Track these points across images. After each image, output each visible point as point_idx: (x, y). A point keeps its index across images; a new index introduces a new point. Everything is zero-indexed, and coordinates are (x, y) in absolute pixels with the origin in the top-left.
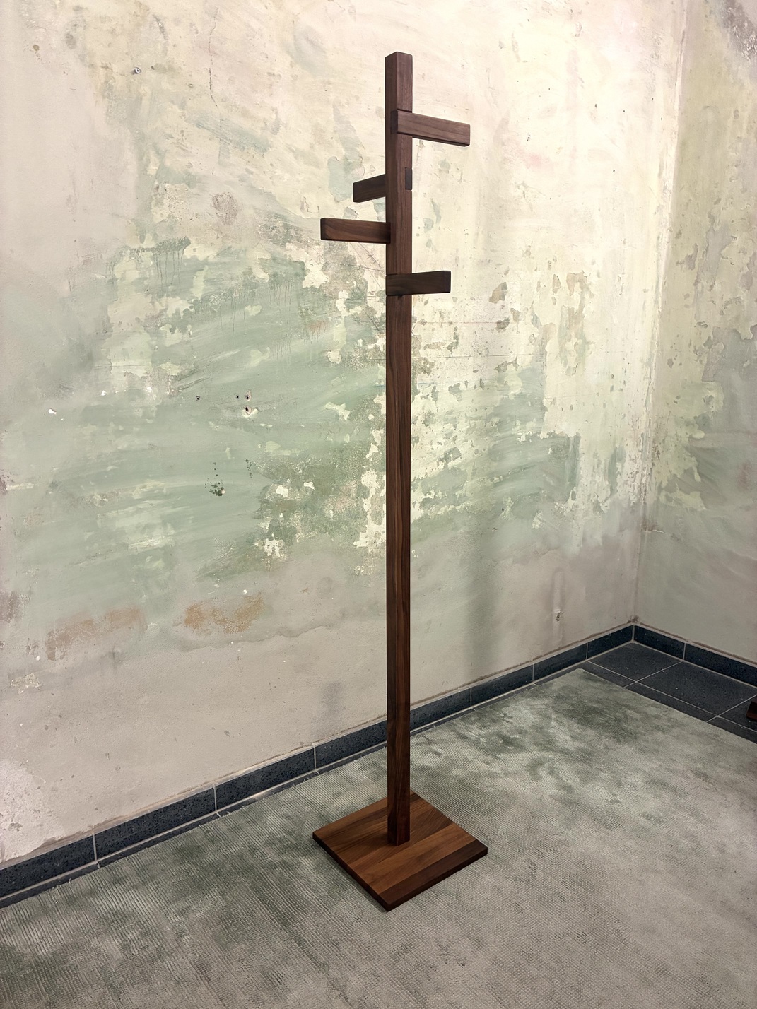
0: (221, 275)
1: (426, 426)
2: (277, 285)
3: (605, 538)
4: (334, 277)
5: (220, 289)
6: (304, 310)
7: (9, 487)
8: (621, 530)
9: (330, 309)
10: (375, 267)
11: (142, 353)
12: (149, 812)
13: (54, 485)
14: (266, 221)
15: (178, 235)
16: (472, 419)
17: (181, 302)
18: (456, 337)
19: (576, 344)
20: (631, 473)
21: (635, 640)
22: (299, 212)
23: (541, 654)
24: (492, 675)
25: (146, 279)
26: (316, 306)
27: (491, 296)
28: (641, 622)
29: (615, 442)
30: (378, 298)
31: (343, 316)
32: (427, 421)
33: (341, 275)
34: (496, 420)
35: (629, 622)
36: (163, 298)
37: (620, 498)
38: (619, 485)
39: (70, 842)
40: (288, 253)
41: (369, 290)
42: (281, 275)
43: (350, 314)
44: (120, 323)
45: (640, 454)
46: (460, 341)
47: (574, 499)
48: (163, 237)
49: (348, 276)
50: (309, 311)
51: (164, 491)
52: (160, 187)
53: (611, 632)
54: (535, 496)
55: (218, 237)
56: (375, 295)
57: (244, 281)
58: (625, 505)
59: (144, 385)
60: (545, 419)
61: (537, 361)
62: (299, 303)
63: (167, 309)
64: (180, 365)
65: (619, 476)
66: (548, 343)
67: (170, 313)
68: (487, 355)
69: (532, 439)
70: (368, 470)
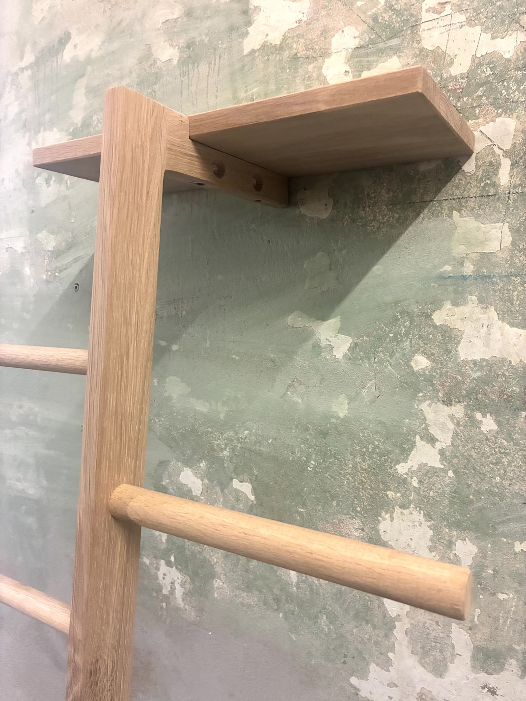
2: (194, 63)
36: (39, 135)
42: (202, 41)
62: (235, 92)
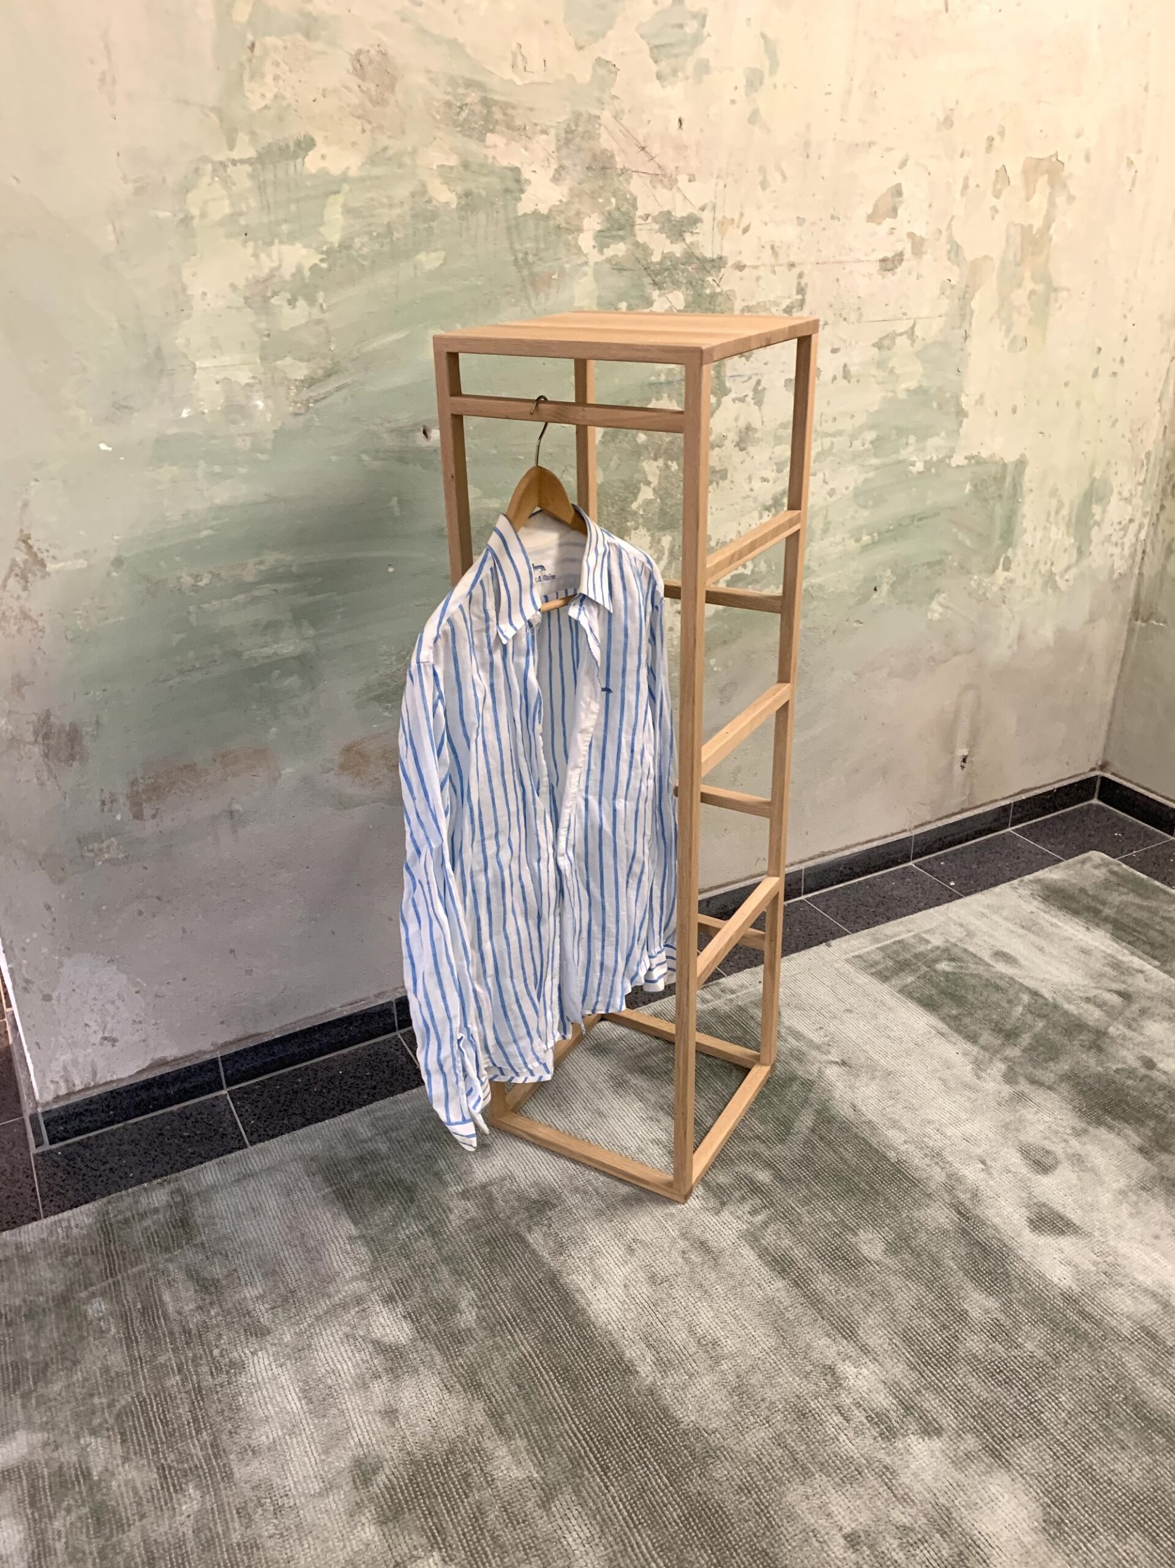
0: (372, 199)
1: (742, 450)
3: (1060, 633)
4: (575, 194)
5: (370, 225)
6: (520, 256)
7: (51, 567)
8: (1091, 620)
9: (569, 250)
10: (651, 168)
11: (243, 344)
12: (298, 1029)
13: (118, 562)
14: (448, 94)
15: (294, 131)
16: (827, 435)
17: (304, 251)
18: (801, 290)
19: (1032, 293)
20: (1120, 523)
21: (1099, 798)
22: (509, 74)
23: (929, 818)
24: (842, 850)
25: (241, 214)
26: (542, 246)
27: (870, 211)
28: (1113, 770)
29: (1092, 469)
30: (656, 227)
31: (591, 263)
32: (745, 438)
33: (587, 187)
34: (871, 435)
35: (1093, 770)
37: (1094, 566)
38: (1093, 544)
39: (187, 1064)
40: (490, 153)
41: (640, 212)
43: (604, 257)
44: (204, 294)
45: (1140, 488)
46: (809, 297)
47: (1007, 568)
48: (267, 137)
49: (601, 188)
50: (530, 258)
51: (294, 569)
52: (257, 45)
53: (1057, 786)
54: (936, 565)
55: (364, 131)
56: (650, 219)
57: (412, 209)
58: (1103, 577)
59: (249, 397)
60: (962, 431)
61: (953, 328)
63: (280, 266)
64: (309, 361)
65: (1096, 528)
66: (977, 295)
67: (287, 272)
68: (859, 320)
69: (937, 468)
70: (636, 529)
